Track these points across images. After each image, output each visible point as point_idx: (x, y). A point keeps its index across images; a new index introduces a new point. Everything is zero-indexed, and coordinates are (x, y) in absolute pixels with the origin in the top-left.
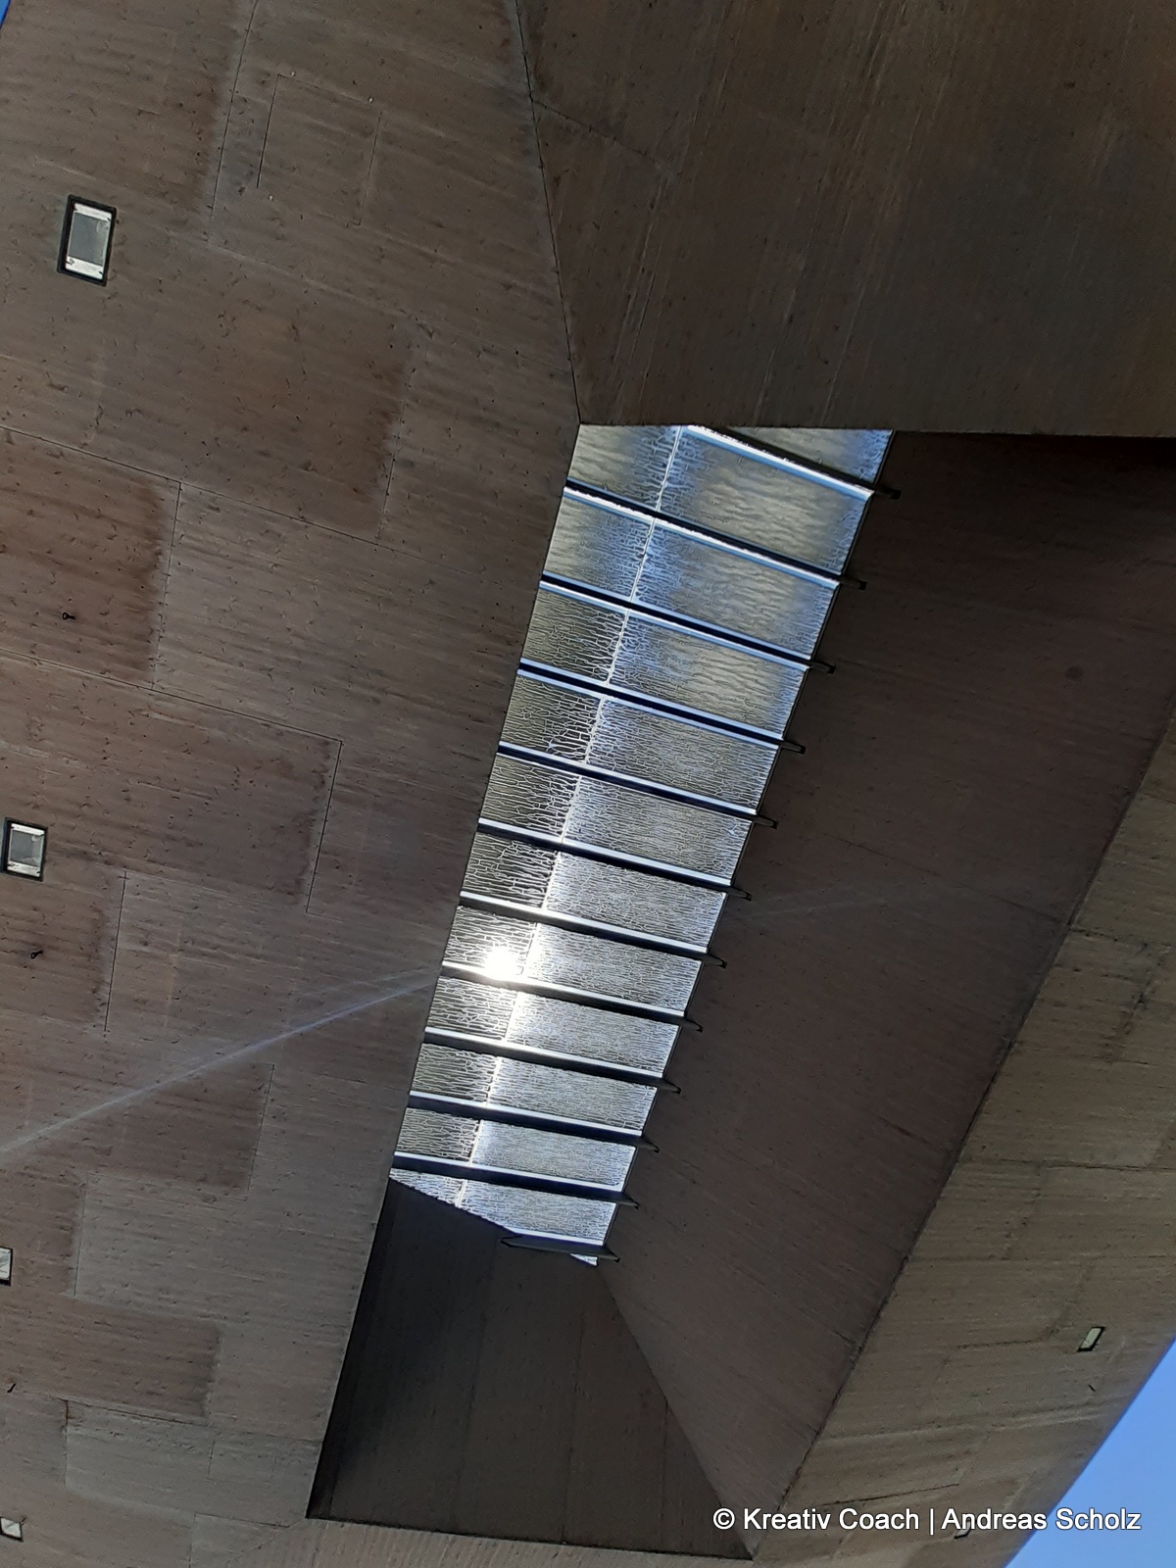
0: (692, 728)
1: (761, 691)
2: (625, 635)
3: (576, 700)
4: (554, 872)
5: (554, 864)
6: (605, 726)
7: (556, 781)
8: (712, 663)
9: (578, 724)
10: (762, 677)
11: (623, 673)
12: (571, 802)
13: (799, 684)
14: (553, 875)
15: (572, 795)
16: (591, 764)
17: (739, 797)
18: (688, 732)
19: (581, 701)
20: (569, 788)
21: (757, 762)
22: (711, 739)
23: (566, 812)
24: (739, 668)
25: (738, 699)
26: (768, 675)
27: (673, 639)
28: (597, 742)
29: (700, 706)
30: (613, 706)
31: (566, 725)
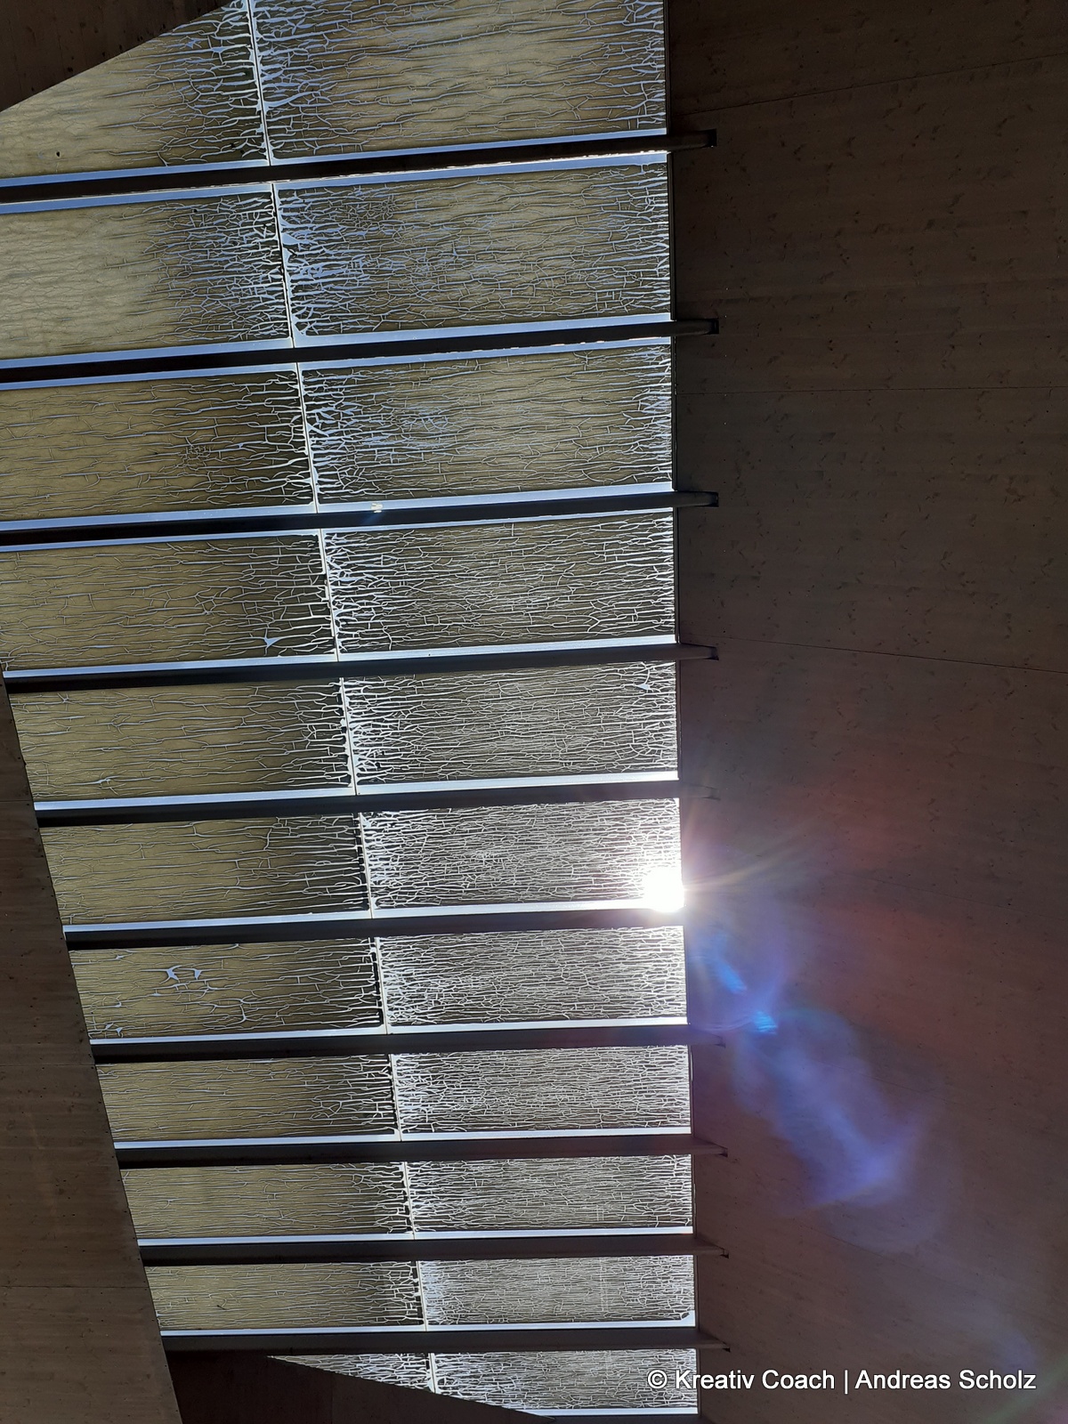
0: (498, 529)
2: (309, 408)
3: (276, 552)
4: (365, 845)
6: (344, 579)
7: (304, 697)
8: (486, 399)
9: (297, 591)
10: (591, 387)
11: (335, 476)
12: (343, 723)
13: (667, 373)
14: (366, 851)
15: (341, 711)
16: (350, 651)
17: (635, 622)
19: (284, 551)
20: (330, 701)
21: (643, 548)
22: (540, 538)
23: (343, 741)
24: (541, 389)
25: (561, 446)
26: (603, 379)
27: (397, 382)
28: (342, 610)
29: (496, 485)
30: (343, 540)
31: (278, 599)
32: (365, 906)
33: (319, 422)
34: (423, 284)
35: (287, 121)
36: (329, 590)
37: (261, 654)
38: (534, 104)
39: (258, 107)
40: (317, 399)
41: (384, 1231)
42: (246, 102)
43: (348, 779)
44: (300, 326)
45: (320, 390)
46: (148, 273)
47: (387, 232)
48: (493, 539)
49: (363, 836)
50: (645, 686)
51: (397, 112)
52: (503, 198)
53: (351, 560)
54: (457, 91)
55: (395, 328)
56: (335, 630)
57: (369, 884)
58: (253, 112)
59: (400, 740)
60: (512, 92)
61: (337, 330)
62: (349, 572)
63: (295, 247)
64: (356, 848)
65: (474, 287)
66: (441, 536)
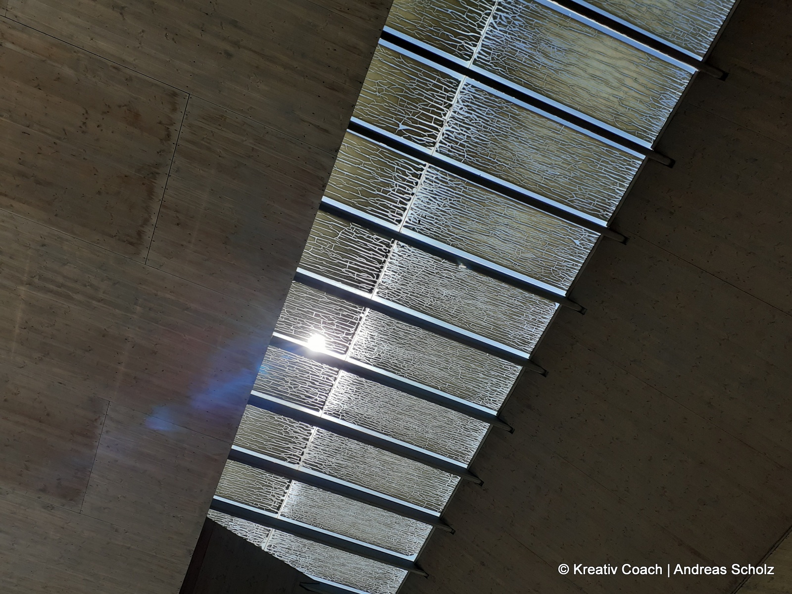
0: (555, 125)
1: (637, 91)
2: (498, 10)
3: (434, 79)
4: (389, 260)
5: (389, 252)
6: (461, 112)
7: (402, 166)
8: (590, 54)
9: (433, 106)
10: (643, 75)
11: (489, 54)
12: (414, 191)
13: (683, 88)
14: (387, 263)
15: (417, 183)
16: (441, 153)
17: (592, 207)
18: (549, 129)
19: (439, 81)
20: (415, 175)
21: (619, 171)
22: (573, 140)
23: (409, 200)
24: (619, 63)
25: (611, 98)
26: (652, 74)
28: (450, 128)
29: (567, 101)
30: (473, 90)
31: (420, 105)
32: (370, 291)
33: (498, 20)
36: (450, 113)
37: (393, 131)
40: (505, 7)
41: (284, 460)
43: (399, 221)
49: (390, 255)
50: (577, 242)
53: (471, 103)
56: (440, 137)
57: (380, 281)
59: (439, 213)
62: (466, 109)
64: (383, 259)
66: (524, 114)
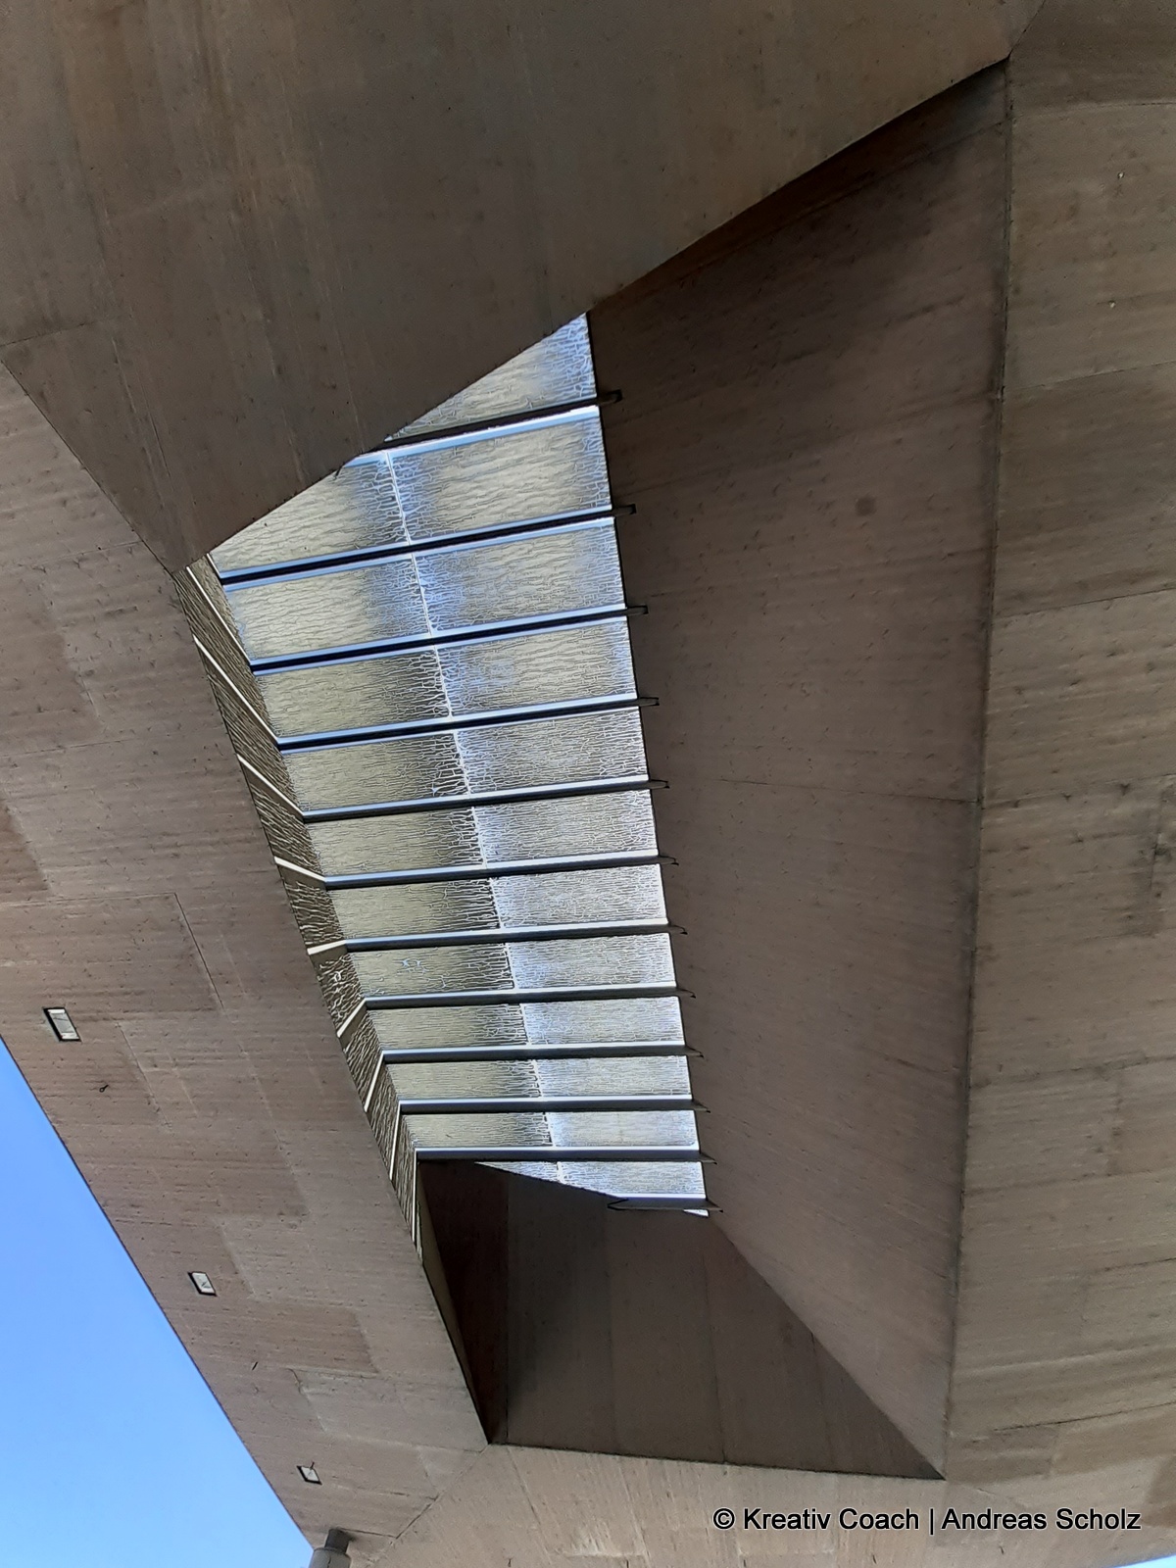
1: (590, 660)
2: (443, 668)
3: (433, 743)
4: (495, 894)
5: (490, 888)
6: (469, 755)
8: (533, 656)
9: (446, 763)
10: (586, 645)
11: (459, 702)
12: (476, 831)
13: (626, 636)
14: (495, 898)
15: (474, 825)
16: (475, 793)
19: (438, 742)
20: (468, 819)
21: (624, 729)
23: (477, 841)
24: (560, 649)
25: (574, 678)
26: (591, 642)
27: (486, 651)
28: (470, 771)
29: (541, 701)
30: (466, 734)
31: (437, 767)
32: (498, 926)
33: (448, 675)
34: (493, 599)
35: (416, 521)
36: (462, 760)
37: (431, 796)
38: (541, 499)
39: (400, 515)
40: (446, 663)
41: (527, 1096)
42: (394, 513)
43: (481, 860)
44: (434, 626)
45: (447, 658)
46: (357, 605)
47: (472, 574)
48: (543, 729)
49: (493, 890)
50: (634, 804)
51: (471, 511)
52: (529, 551)
53: (471, 745)
54: (500, 497)
55: (482, 623)
56: (467, 782)
57: (499, 915)
58: (398, 518)
59: (506, 838)
60: (528, 494)
61: (453, 627)
62: (471, 751)
63: (426, 586)
64: (490, 896)
65: (520, 599)
66: (516, 729)
